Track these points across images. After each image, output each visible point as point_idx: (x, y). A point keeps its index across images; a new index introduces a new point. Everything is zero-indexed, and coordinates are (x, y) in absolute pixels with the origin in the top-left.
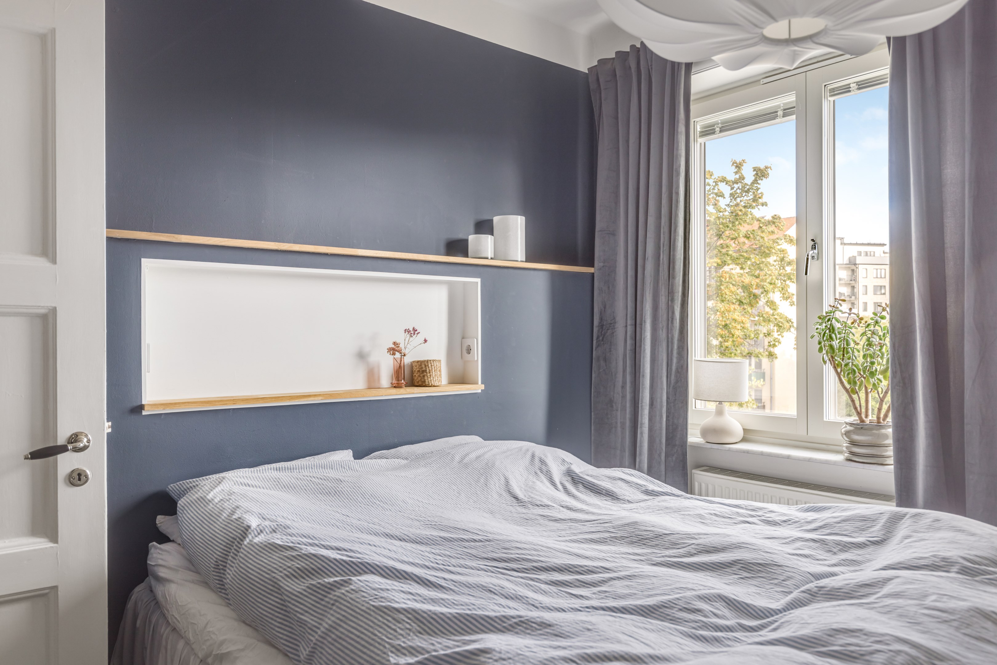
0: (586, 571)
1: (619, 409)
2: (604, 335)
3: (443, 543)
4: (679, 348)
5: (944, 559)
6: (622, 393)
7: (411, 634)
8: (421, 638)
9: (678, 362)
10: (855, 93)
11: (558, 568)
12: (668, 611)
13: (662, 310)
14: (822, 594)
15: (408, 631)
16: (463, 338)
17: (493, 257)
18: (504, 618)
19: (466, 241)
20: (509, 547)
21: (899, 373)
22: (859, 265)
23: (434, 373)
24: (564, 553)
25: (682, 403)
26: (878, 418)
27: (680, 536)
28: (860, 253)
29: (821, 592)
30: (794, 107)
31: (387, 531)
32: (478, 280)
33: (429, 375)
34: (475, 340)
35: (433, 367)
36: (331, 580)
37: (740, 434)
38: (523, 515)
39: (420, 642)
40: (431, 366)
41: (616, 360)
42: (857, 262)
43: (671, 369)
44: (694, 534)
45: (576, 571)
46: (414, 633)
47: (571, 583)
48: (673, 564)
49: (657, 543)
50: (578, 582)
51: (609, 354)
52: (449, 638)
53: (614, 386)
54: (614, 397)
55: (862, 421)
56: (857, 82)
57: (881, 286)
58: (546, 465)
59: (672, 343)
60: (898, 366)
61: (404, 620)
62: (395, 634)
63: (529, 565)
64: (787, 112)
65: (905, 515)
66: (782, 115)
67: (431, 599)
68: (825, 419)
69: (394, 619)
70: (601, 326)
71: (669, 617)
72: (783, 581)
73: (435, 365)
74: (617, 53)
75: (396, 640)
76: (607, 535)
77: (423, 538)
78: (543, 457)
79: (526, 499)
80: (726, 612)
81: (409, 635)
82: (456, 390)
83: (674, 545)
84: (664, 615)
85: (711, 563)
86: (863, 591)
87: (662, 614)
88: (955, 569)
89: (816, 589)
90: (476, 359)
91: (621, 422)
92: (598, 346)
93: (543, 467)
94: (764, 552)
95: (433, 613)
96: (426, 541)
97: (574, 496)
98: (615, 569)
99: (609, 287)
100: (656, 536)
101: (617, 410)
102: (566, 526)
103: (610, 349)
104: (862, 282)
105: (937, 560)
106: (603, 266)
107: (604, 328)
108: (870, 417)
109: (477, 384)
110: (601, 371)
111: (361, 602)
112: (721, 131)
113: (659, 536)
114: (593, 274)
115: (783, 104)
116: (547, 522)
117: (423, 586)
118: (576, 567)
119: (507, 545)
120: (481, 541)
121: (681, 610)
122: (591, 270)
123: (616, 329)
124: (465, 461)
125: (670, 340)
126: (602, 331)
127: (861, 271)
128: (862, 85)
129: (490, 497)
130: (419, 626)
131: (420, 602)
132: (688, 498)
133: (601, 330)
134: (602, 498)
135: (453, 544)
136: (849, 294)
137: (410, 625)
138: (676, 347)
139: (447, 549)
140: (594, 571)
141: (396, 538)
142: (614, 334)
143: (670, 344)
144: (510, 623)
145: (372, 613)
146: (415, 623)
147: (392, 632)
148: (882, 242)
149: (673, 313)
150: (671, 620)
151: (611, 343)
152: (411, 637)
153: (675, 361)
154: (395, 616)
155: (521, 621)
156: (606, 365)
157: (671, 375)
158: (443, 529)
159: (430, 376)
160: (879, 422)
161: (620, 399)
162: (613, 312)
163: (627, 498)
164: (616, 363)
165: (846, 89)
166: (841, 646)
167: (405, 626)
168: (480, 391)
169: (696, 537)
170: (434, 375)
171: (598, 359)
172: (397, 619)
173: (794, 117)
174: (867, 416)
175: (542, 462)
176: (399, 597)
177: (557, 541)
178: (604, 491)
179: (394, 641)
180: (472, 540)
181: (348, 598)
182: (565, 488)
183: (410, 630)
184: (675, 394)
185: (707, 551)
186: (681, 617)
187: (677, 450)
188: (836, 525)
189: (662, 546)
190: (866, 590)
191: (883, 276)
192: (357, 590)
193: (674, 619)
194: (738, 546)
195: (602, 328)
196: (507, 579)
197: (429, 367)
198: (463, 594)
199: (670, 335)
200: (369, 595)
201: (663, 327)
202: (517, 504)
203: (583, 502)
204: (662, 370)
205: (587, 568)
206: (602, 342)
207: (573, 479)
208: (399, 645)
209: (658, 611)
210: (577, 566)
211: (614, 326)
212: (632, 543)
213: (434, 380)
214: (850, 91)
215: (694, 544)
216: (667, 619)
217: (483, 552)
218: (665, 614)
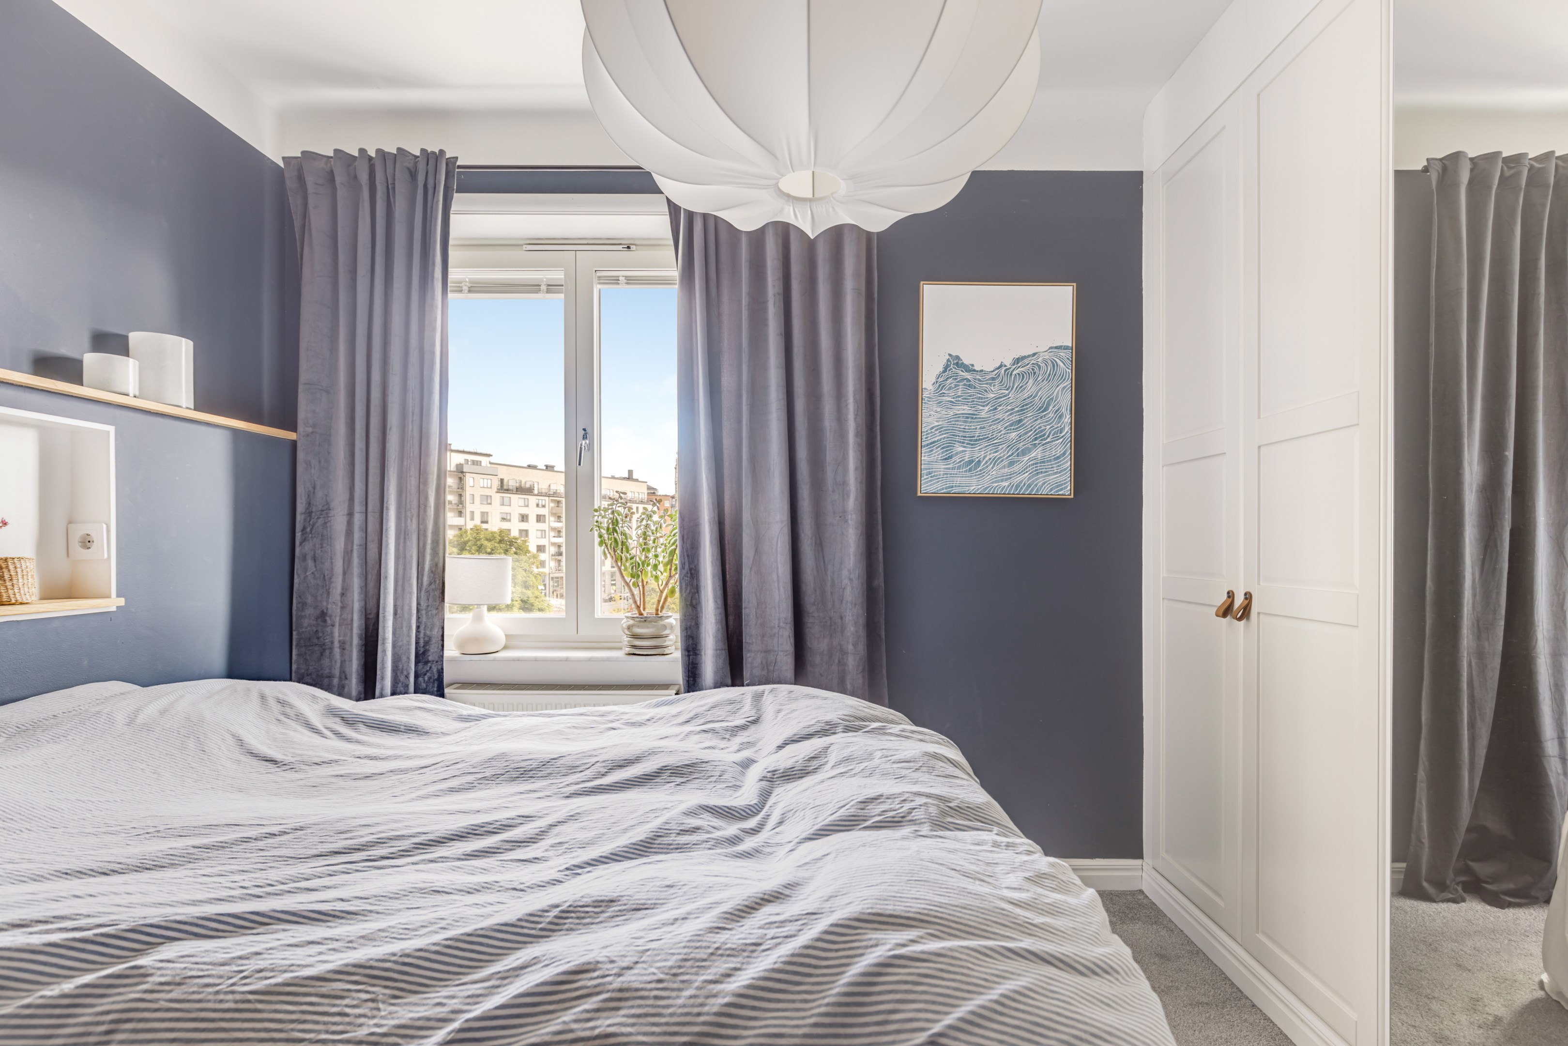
0: (500, 827)
1: (337, 624)
2: (313, 525)
3: (208, 855)
4: (433, 542)
5: (827, 723)
6: (341, 602)
7: (381, 1006)
8: (406, 1004)
9: (432, 560)
10: (623, 287)
11: (457, 835)
12: (666, 840)
13: (411, 494)
14: (777, 778)
15: (371, 1004)
16: (70, 522)
17: (137, 394)
18: (532, 918)
19: (80, 362)
20: (349, 829)
21: (687, 564)
22: (467, 474)
23: (21, 580)
24: (441, 814)
25: (437, 609)
26: (657, 610)
27: (575, 757)
28: (467, 461)
29: (775, 776)
30: (562, 286)
31: (63, 867)
32: (111, 429)
33: (8, 584)
34: (105, 526)
35: (19, 570)
36: (68, 986)
37: (503, 641)
38: (301, 783)
39: (411, 1011)
40: (16, 568)
41: (331, 559)
42: (464, 471)
43: (423, 568)
44: (589, 751)
45: (486, 831)
46: (384, 1002)
47: (498, 848)
48: (591, 790)
49: (549, 772)
50: (506, 844)
51: (320, 551)
52: (457, 982)
53: (328, 594)
54: (327, 609)
55: (641, 614)
56: (626, 277)
57: (487, 496)
58: (291, 706)
59: (425, 536)
60: (686, 558)
61: (349, 990)
62: (347, 1019)
63: (406, 844)
64: (552, 288)
65: (763, 693)
66: (545, 290)
67: (362, 937)
68: (596, 617)
69: (323, 996)
70: (309, 513)
71: (672, 847)
72: (720, 776)
73: (24, 567)
74: (337, 151)
75: (356, 1029)
76: (470, 778)
77: (157, 857)
78: (280, 696)
79: (292, 760)
80: (716, 822)
81: (379, 1009)
82: (70, 608)
83: (573, 769)
84: (666, 846)
85: (635, 777)
86: (813, 764)
87: (661, 846)
88: (839, 729)
89: (769, 774)
90: (106, 556)
91: (339, 641)
92: (304, 540)
93: (288, 710)
94: (682, 752)
95: (401, 956)
96: (169, 862)
97: (358, 742)
98: (539, 814)
99: (320, 462)
100: (542, 764)
101: (333, 626)
102: (393, 782)
103: (321, 544)
104: (469, 492)
105: (823, 725)
106: (312, 432)
107: (313, 516)
108: (647, 610)
109: (109, 597)
110: (308, 574)
111: (210, 997)
112: (469, 291)
113: (545, 764)
114: (294, 444)
115: (546, 278)
116: (353, 783)
117: (312, 925)
118: (483, 827)
119: (342, 826)
120: (286, 833)
121: (679, 834)
122: (291, 436)
123: (329, 519)
124: (140, 719)
125: (421, 533)
126: (310, 520)
127: (469, 480)
128: (630, 280)
129: (220, 768)
130: (386, 987)
131: (345, 950)
132: (520, 716)
133: (308, 518)
134: (402, 737)
135: (232, 852)
136: (456, 502)
137: (367, 992)
138: (429, 541)
139: (225, 862)
140: (511, 824)
141: (94, 874)
142: (328, 525)
143: (422, 537)
144: (548, 920)
145: (260, 1006)
146: (374, 985)
147: (337, 1019)
148: (488, 453)
149: (427, 498)
150: (677, 849)
151: (322, 536)
152: (385, 1010)
153: (428, 558)
154: (324, 990)
155: (563, 911)
156: (315, 567)
157: (423, 575)
158: (181, 834)
159: (13, 586)
160: (657, 614)
161: (339, 610)
162: (326, 495)
163: (439, 730)
164: (332, 563)
165: (615, 281)
166: (879, 815)
167: (359, 999)
168: (114, 609)
169: (595, 754)
170: (21, 584)
171: (304, 558)
172: (333, 993)
173: (562, 296)
174: (644, 609)
175: (282, 703)
176: (299, 956)
177: (399, 803)
178: (402, 727)
179: (355, 1031)
180: (267, 835)
181: (162, 1003)
182: (337, 734)
183: (373, 1000)
184: (428, 599)
185: (619, 766)
186: (687, 842)
187: (431, 668)
188: (707, 713)
189: (558, 773)
190: (815, 762)
191: (489, 486)
192: (178, 979)
193: (680, 846)
194: (652, 753)
195: (310, 516)
196: (417, 871)
197: (9, 571)
198: (399, 910)
199: (421, 527)
200: (221, 977)
201: (412, 516)
202: (278, 769)
203: (379, 746)
204: (411, 569)
205: (500, 823)
206: (310, 535)
207: (343, 719)
208: (372, 1034)
209: (654, 844)
210: (483, 825)
211: (327, 514)
212: (514, 779)
213: (22, 592)
214: (618, 284)
215: (598, 762)
216: (672, 849)
217: (306, 848)
218: (665, 844)
